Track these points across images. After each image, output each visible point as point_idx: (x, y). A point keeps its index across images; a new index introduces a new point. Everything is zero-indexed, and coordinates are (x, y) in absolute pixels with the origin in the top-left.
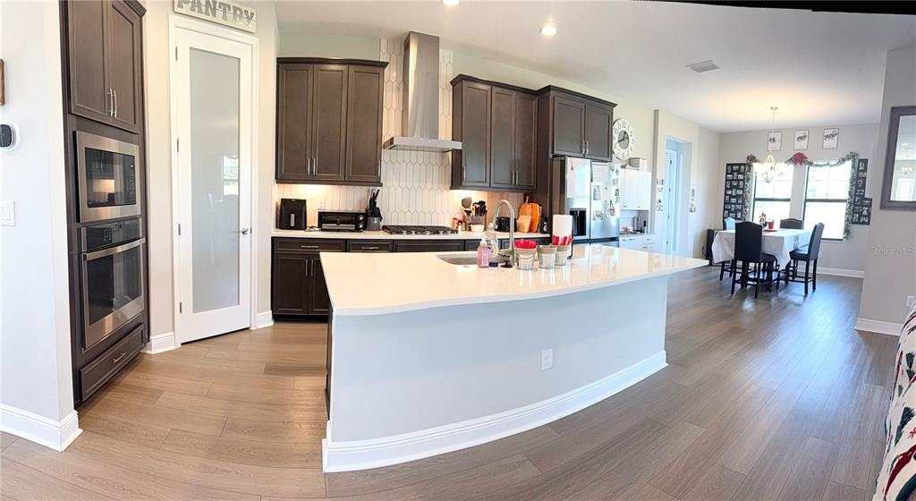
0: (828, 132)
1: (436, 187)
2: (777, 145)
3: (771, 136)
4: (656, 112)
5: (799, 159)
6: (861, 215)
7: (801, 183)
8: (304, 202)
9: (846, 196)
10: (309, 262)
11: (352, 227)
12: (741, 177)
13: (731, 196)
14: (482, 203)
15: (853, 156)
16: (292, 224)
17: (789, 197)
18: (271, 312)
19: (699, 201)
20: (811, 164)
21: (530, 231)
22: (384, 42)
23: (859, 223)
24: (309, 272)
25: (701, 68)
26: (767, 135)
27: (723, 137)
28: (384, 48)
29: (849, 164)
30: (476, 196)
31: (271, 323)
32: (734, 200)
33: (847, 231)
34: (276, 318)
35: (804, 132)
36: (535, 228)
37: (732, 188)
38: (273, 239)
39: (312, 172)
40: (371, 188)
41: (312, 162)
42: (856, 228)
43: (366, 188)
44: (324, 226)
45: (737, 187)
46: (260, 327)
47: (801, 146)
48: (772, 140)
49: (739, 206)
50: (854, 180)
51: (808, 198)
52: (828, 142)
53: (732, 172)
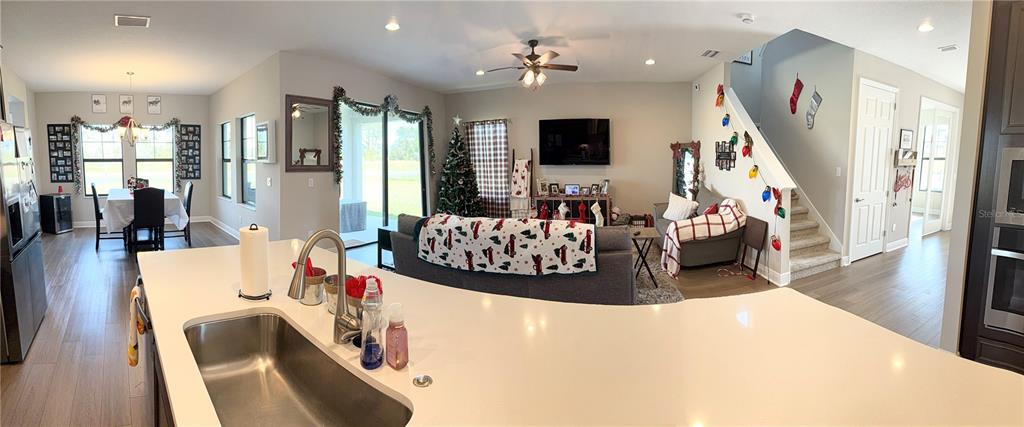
0: (153, 99)
2: (102, 107)
3: (95, 98)
5: (124, 122)
6: (187, 171)
7: (129, 143)
9: (173, 156)
12: (66, 138)
13: (57, 158)
15: (175, 122)
17: (120, 157)
23: (187, 179)
26: (93, 96)
29: (172, 128)
32: (61, 162)
33: (176, 185)
35: (130, 96)
37: (57, 149)
45: (64, 149)
47: (126, 110)
48: (97, 102)
49: (68, 169)
50: (179, 142)
51: (138, 158)
52: (152, 108)
53: (55, 134)
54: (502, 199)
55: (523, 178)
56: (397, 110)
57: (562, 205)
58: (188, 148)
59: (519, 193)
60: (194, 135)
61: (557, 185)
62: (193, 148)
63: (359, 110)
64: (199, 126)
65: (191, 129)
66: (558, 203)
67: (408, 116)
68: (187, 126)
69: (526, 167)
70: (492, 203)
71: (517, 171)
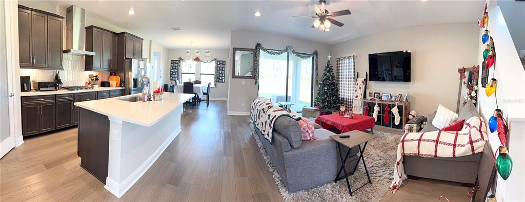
0: (207, 51)
1: (79, 70)
2: (189, 54)
3: (187, 51)
4: (151, 41)
5: (197, 59)
6: (219, 79)
7: (198, 68)
8: (29, 77)
9: (214, 73)
10: (40, 108)
11: (54, 88)
12: (176, 65)
13: (173, 72)
14: (97, 76)
15: (215, 60)
16: (26, 89)
17: (194, 72)
18: (22, 136)
19: (162, 74)
20: (201, 61)
21: (116, 86)
22: (58, 7)
23: (219, 82)
24: (40, 113)
25: (175, 29)
26: (186, 51)
27: (169, 51)
28: (58, 10)
29: (214, 62)
30: (94, 73)
31: (23, 142)
32: (174, 73)
33: (215, 85)
34: (25, 138)
35: (199, 50)
36: (118, 85)
37: (173, 69)
38: (22, 97)
39: (33, 63)
40: (55, 71)
41: (33, 58)
42: (218, 84)
43: (52, 71)
44: (41, 89)
45: (175, 69)
46: (19, 145)
47: (198, 55)
48: (187, 52)
49: (176, 76)
50: (217, 67)
51: (201, 73)
52: (207, 54)
53: (173, 63)
54: (350, 99)
55: (360, 88)
56: (293, 52)
57: (377, 105)
58: (220, 70)
59: (357, 97)
60: (223, 65)
61: (379, 93)
62: (222, 70)
63: (269, 52)
64: (225, 61)
65: (222, 62)
66: (374, 104)
67: (302, 55)
68: (220, 61)
69: (363, 82)
70: (346, 101)
71: (357, 84)
